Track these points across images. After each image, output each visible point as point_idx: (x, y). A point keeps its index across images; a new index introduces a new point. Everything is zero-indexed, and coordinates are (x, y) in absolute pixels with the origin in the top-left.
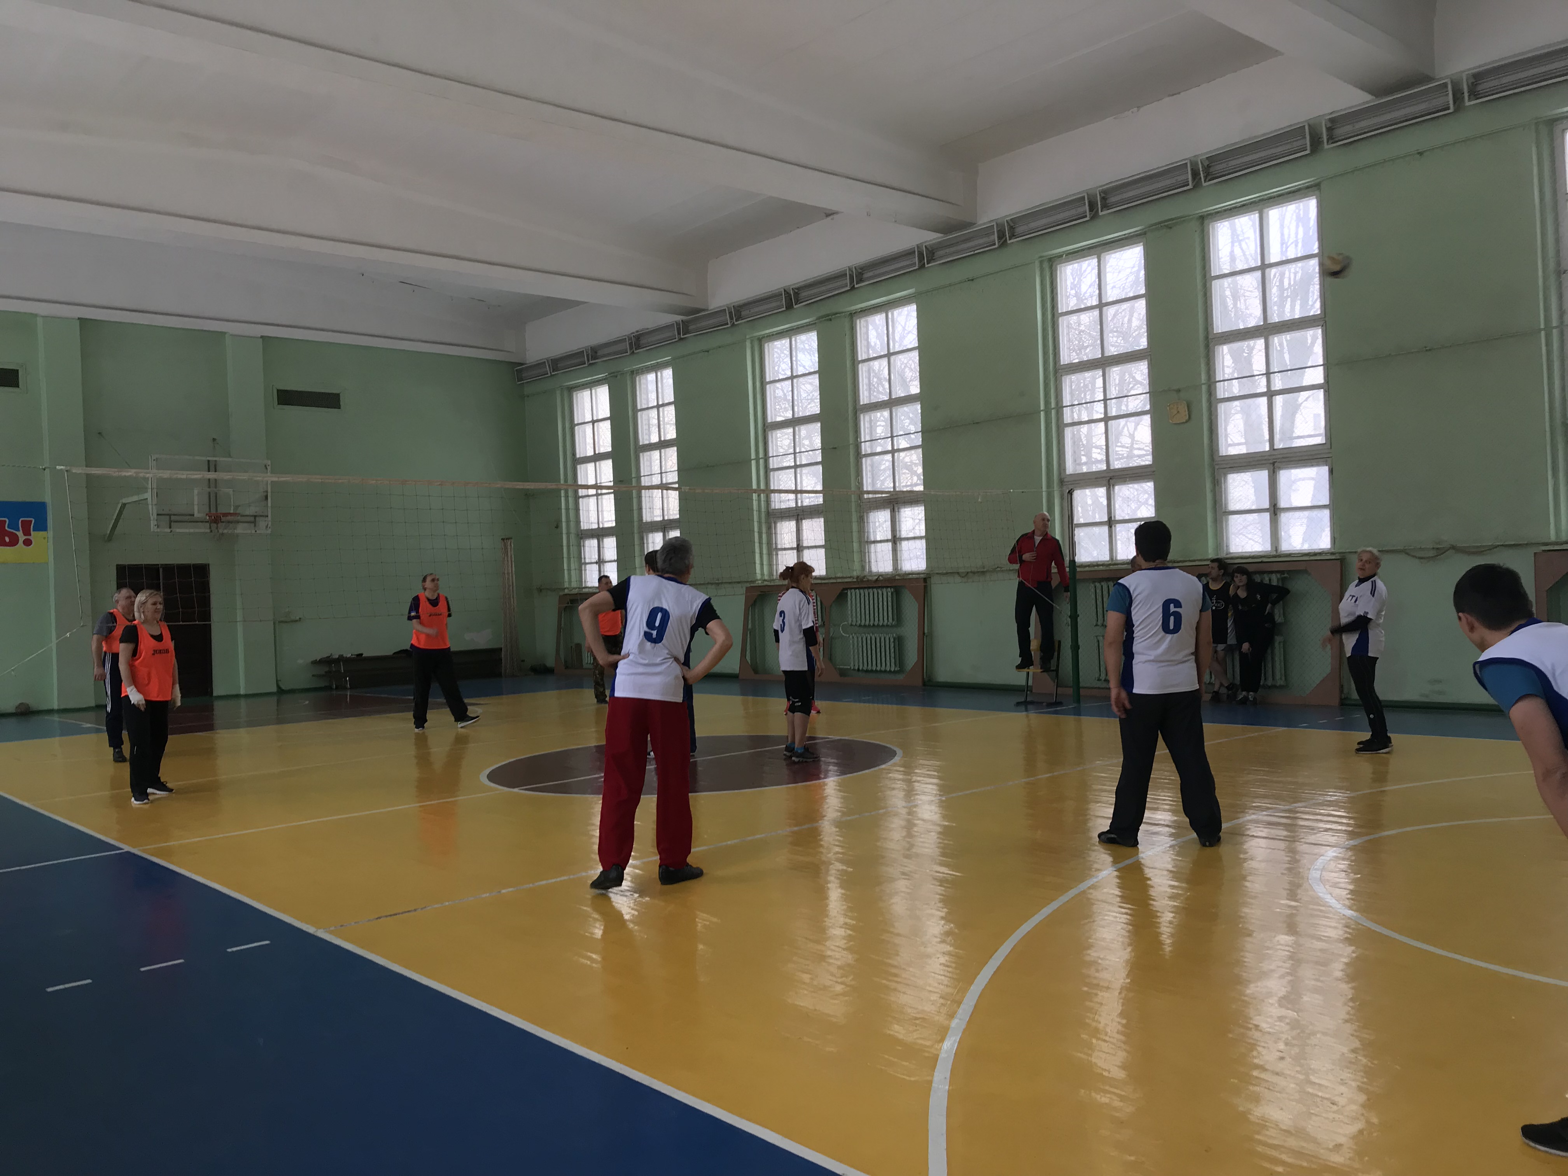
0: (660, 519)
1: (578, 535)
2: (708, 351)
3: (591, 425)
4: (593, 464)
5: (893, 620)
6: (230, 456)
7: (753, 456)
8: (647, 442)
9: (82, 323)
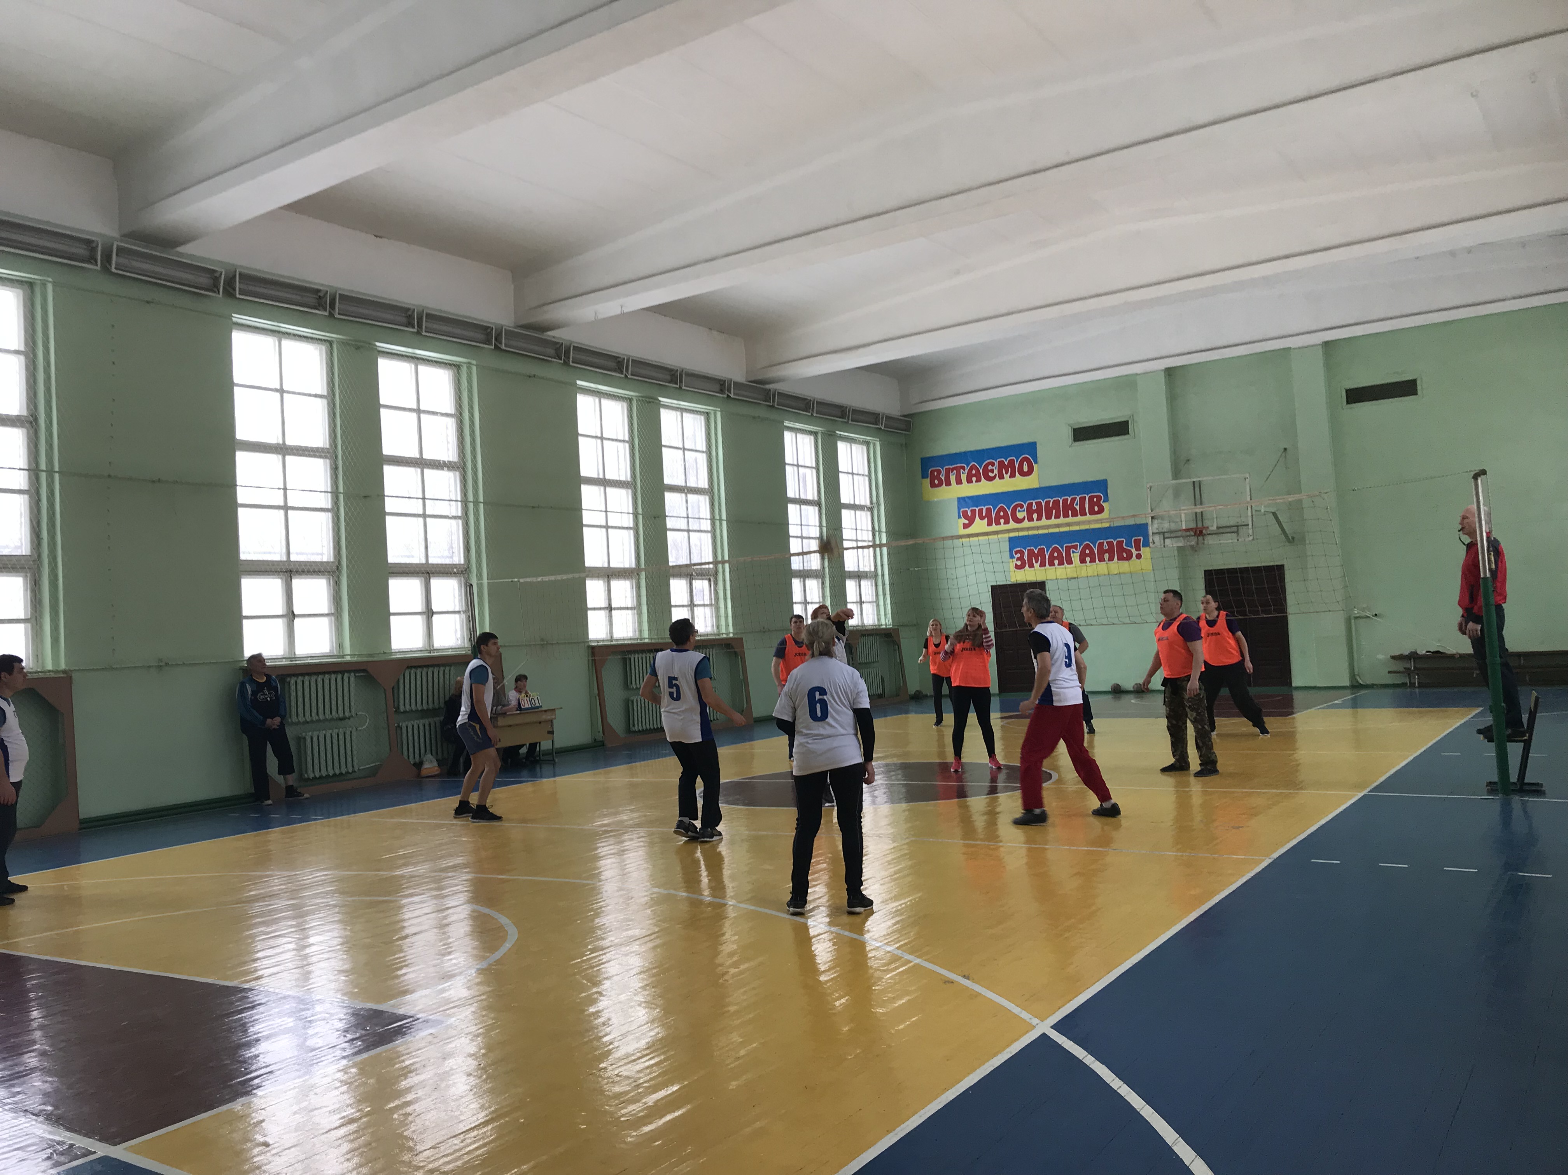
9: (1170, 372)
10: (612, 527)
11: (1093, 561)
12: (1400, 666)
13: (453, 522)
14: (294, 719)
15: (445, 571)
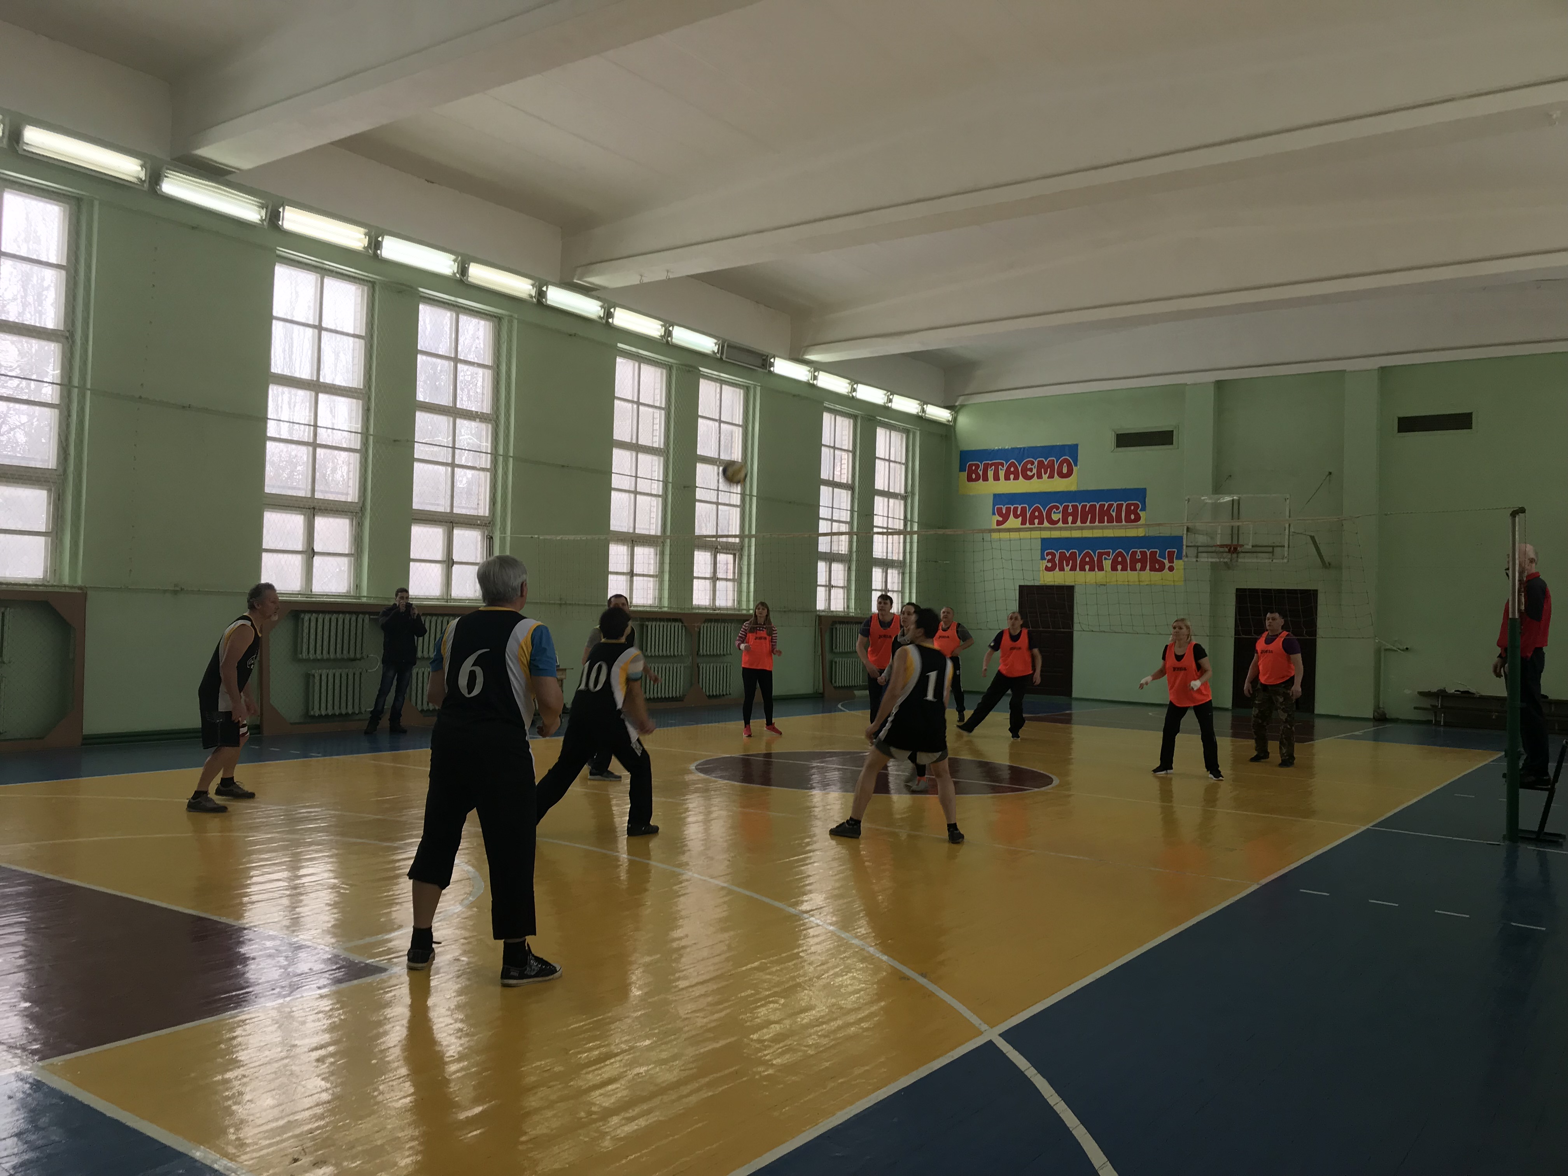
9: (1220, 385)
10: (641, 493)
11: (1124, 569)
12: (1427, 703)
13: (482, 474)
14: (304, 655)
15: (469, 522)
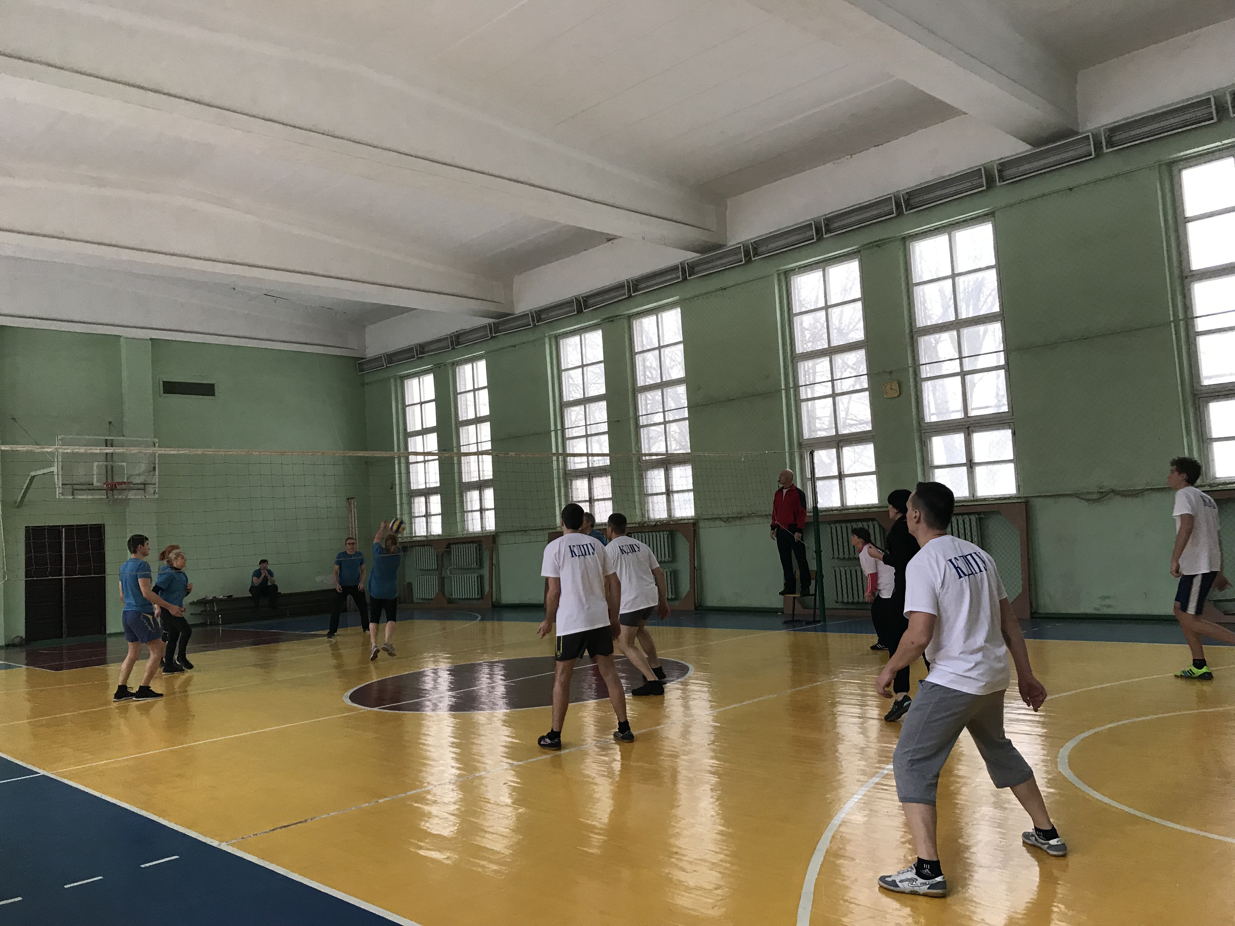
0: (478, 479)
1: (409, 494)
2: (515, 346)
3: (419, 406)
4: (421, 437)
5: (669, 557)
6: (123, 436)
7: (552, 428)
8: (465, 419)
